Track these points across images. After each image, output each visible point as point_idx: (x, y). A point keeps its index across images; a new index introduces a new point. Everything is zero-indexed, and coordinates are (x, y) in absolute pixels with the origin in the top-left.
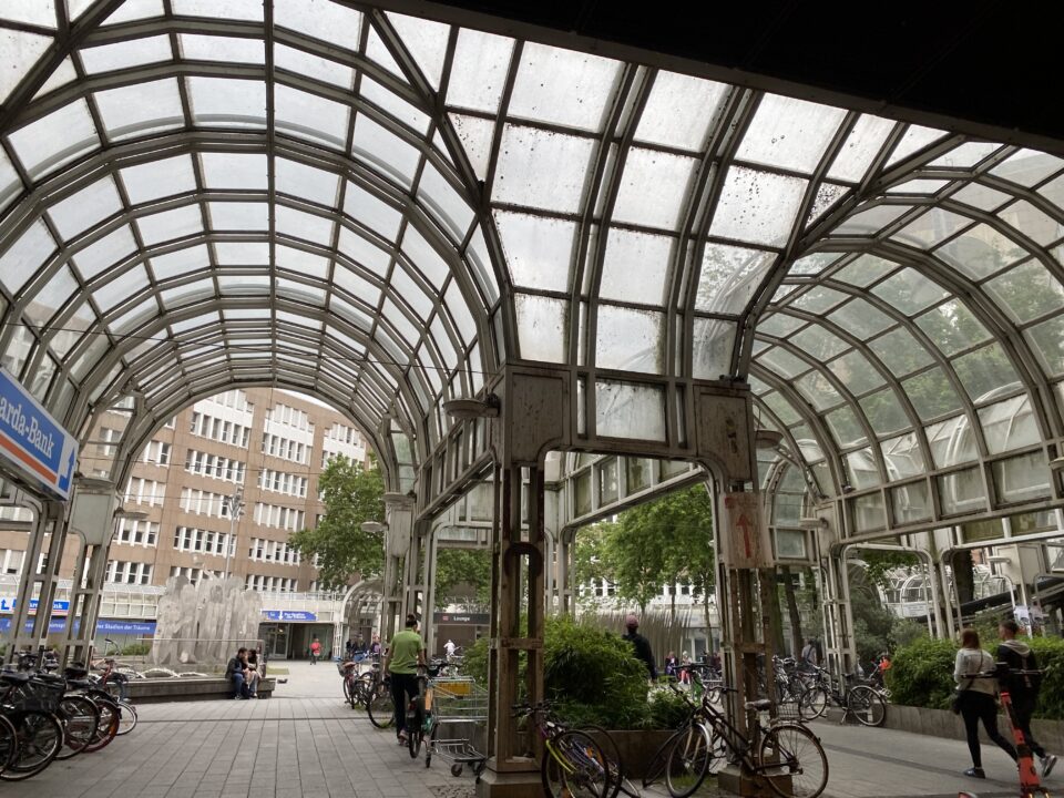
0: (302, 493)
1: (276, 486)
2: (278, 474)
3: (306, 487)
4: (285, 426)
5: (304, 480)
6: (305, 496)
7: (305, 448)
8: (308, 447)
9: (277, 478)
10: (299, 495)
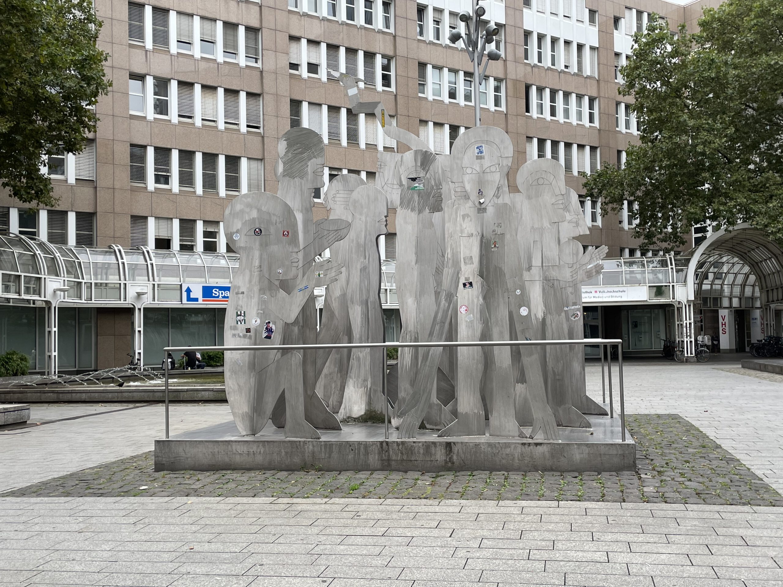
0: (591, 120)
1: (553, 112)
2: (553, 93)
3: (596, 112)
4: (554, 17)
5: (592, 100)
6: (596, 124)
7: (587, 51)
8: (592, 48)
9: (553, 99)
10: (587, 124)
